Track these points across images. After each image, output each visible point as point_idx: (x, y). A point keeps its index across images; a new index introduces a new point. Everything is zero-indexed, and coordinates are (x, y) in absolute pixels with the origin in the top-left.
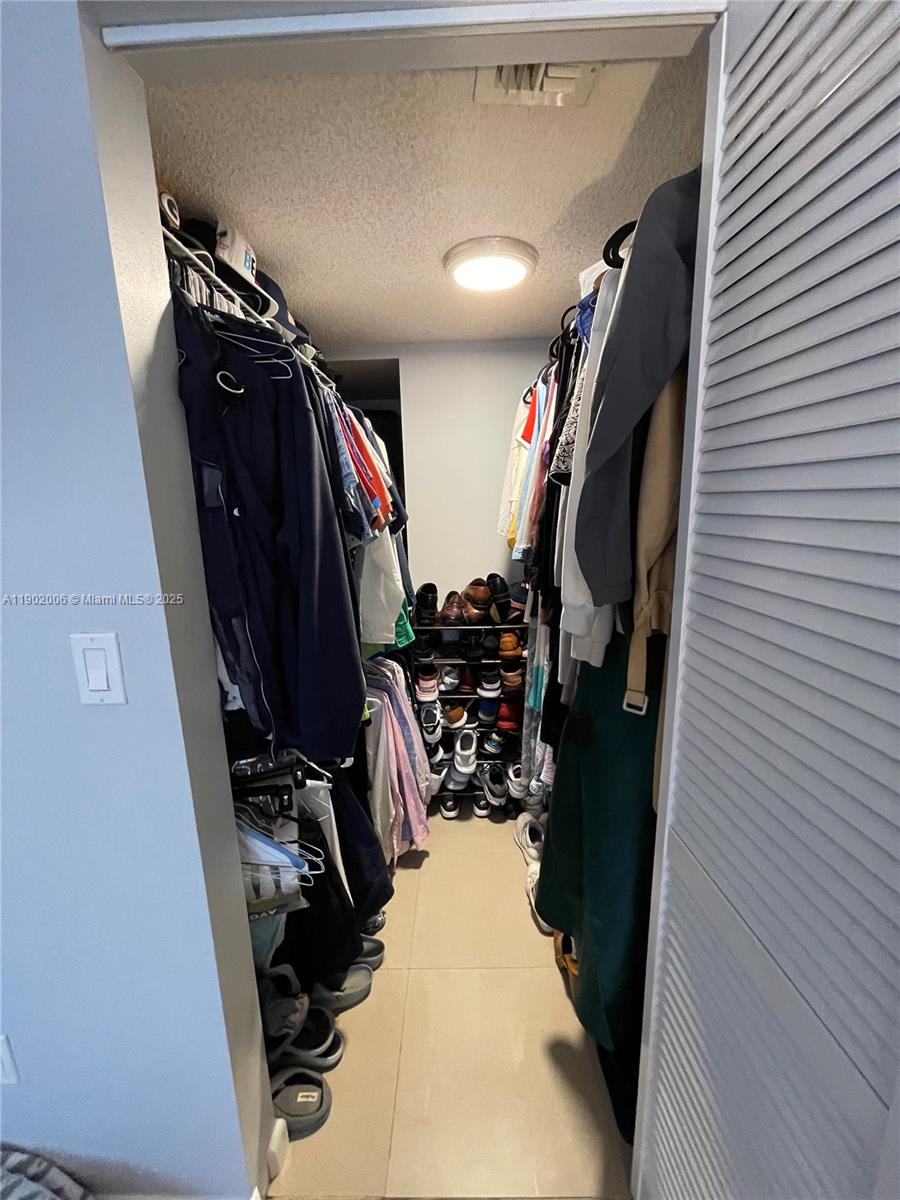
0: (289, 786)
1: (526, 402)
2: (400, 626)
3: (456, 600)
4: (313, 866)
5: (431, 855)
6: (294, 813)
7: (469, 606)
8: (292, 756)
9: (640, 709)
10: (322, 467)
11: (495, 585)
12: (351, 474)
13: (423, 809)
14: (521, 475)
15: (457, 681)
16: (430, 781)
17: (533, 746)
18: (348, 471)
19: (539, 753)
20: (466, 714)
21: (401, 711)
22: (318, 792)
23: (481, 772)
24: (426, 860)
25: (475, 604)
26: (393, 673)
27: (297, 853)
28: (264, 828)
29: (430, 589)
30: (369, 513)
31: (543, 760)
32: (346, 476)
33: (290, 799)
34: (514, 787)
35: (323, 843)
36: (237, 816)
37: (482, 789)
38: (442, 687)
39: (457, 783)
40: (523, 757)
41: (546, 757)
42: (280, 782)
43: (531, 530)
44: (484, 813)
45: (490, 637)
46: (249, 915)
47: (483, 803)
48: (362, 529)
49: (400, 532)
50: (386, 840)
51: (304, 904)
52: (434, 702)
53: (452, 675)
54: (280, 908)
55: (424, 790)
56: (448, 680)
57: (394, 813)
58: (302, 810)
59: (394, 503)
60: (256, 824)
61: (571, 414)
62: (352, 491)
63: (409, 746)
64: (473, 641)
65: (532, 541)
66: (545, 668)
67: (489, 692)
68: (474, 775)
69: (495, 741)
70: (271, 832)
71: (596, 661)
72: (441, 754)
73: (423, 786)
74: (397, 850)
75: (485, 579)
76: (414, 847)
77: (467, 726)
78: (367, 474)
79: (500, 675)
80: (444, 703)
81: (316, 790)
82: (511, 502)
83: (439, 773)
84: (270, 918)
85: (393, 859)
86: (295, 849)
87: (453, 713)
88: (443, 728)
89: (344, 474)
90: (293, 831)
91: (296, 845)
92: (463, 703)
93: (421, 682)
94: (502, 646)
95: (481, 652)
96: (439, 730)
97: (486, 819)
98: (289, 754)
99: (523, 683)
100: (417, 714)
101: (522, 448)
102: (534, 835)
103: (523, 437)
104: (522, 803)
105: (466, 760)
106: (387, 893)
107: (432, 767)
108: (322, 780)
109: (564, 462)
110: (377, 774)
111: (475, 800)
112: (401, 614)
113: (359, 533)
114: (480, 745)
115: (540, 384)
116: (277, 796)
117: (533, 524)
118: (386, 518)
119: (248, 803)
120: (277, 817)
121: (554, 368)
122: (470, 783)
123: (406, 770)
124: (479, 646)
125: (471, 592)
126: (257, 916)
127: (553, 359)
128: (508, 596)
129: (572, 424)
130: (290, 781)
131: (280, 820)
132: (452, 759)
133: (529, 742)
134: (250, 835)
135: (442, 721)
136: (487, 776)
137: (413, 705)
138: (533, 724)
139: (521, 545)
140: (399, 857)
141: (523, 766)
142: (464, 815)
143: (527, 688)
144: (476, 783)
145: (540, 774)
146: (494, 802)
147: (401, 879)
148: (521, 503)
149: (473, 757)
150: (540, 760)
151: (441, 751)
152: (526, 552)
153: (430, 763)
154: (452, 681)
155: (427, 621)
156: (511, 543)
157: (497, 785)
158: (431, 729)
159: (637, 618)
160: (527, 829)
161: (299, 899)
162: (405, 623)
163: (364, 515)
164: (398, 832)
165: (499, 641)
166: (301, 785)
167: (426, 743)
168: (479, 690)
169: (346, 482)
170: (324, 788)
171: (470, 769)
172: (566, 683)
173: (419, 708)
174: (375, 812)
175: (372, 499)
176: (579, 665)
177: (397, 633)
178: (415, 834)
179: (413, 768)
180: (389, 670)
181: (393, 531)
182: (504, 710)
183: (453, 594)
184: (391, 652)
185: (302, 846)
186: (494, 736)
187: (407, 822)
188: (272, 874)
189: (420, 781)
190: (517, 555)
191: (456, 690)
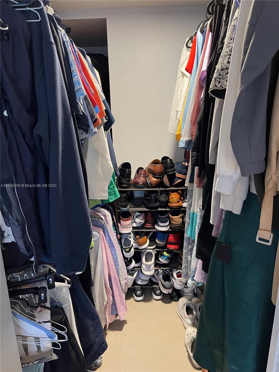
0: (45, 288)
1: (188, 47)
2: (111, 188)
3: (143, 173)
4: (60, 337)
5: (128, 323)
6: (48, 304)
7: (151, 176)
8: (46, 269)
9: (268, 241)
10: (62, 84)
11: (166, 163)
12: (81, 89)
13: (124, 296)
14: (184, 94)
15: (143, 221)
16: (127, 280)
17: (189, 260)
18: (79, 87)
19: (193, 264)
20: (148, 240)
21: (110, 240)
22: (62, 290)
23: (157, 274)
24: (125, 325)
25: (154, 175)
26: (105, 216)
27: (50, 329)
28: (28, 314)
29: (127, 166)
30: (92, 116)
31: (196, 268)
32: (77, 91)
33: (45, 296)
34: (177, 283)
35: (66, 322)
36: (12, 308)
37: (158, 284)
38: (134, 225)
39: (143, 280)
40: (183, 266)
41: (198, 267)
42: (39, 285)
43: (191, 129)
44: (159, 297)
45: (163, 195)
46: (22, 364)
47: (158, 292)
48: (88, 126)
49: (109, 130)
50: (102, 315)
51: (55, 357)
52: (130, 234)
53: (140, 217)
54: (40, 360)
55: (124, 285)
56: (138, 220)
57: (107, 299)
58: (52, 301)
59: (106, 111)
60: (24, 312)
61: (225, 50)
62: (81, 101)
63: (116, 261)
64: (153, 197)
65: (192, 135)
66: (198, 214)
67: (162, 227)
68: (153, 276)
69: (166, 256)
70: (34, 316)
71: (237, 211)
72: (133, 264)
73: (123, 282)
74: (108, 321)
75: (160, 160)
76: (118, 318)
77: (149, 247)
78: (90, 91)
79: (169, 217)
80: (136, 234)
81: (61, 289)
82: (177, 112)
83: (132, 275)
84: (35, 366)
85: (106, 326)
86: (48, 326)
87: (141, 240)
88: (134, 248)
89: (76, 89)
90: (47, 315)
91: (50, 324)
92: (147, 234)
93: (122, 221)
94: (171, 200)
95: (158, 204)
96: (133, 250)
97: (160, 301)
98: (44, 267)
99: (183, 223)
100: (120, 240)
101: (184, 77)
102: (189, 310)
103: (186, 69)
104: (181, 292)
105: (148, 267)
106: (103, 347)
107: (128, 271)
108: (64, 282)
109: (219, 82)
110: (96, 277)
111: (154, 291)
112: (111, 182)
113: (86, 129)
114: (157, 258)
115: (199, 34)
116: (37, 294)
117: (194, 124)
118: (102, 120)
119: (19, 299)
120: (37, 307)
121: (209, 22)
122: (150, 280)
123: (114, 274)
124: (157, 200)
125: (152, 168)
126: (27, 365)
127: (209, 16)
128: (175, 170)
129: (226, 56)
130: (45, 284)
131: (39, 309)
132: (140, 267)
133: (187, 257)
134: (20, 318)
135: (134, 245)
136: (161, 277)
137: (117, 236)
138: (190, 247)
139: (185, 138)
140: (110, 324)
141: (183, 271)
142: (147, 299)
143: (186, 226)
144: (154, 280)
145: (194, 276)
146: (165, 291)
147: (111, 337)
148: (185, 112)
149: (153, 266)
150: (194, 267)
151: (134, 262)
152: (188, 143)
153: (127, 269)
154: (140, 221)
155: (125, 186)
156: (178, 137)
157: (167, 282)
158: (128, 250)
159: (268, 184)
160: (185, 308)
161: (52, 354)
162: (114, 187)
163: (89, 117)
164: (109, 310)
165: (168, 197)
166: (52, 286)
167: (125, 258)
168: (156, 226)
169: (78, 95)
170: (66, 287)
171: (151, 273)
172: (215, 224)
173: (121, 237)
174: (95, 299)
175: (94, 107)
176: (224, 213)
177: (109, 193)
178: (119, 311)
179: (118, 272)
180: (103, 215)
181: (106, 129)
182: (171, 238)
183: (140, 169)
184: (105, 205)
185: (53, 325)
186: (165, 253)
187: (114, 304)
188: (35, 341)
189: (121, 280)
190: (182, 145)
191: (143, 226)
